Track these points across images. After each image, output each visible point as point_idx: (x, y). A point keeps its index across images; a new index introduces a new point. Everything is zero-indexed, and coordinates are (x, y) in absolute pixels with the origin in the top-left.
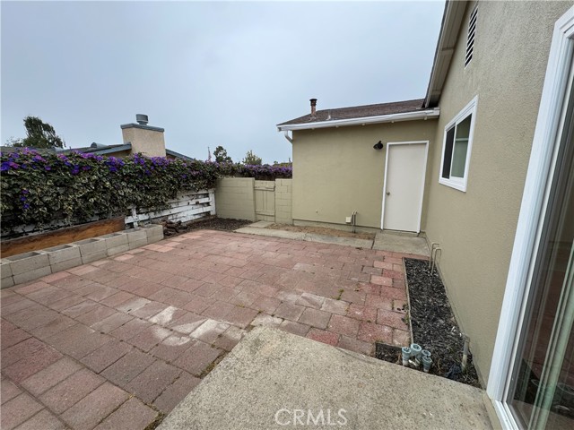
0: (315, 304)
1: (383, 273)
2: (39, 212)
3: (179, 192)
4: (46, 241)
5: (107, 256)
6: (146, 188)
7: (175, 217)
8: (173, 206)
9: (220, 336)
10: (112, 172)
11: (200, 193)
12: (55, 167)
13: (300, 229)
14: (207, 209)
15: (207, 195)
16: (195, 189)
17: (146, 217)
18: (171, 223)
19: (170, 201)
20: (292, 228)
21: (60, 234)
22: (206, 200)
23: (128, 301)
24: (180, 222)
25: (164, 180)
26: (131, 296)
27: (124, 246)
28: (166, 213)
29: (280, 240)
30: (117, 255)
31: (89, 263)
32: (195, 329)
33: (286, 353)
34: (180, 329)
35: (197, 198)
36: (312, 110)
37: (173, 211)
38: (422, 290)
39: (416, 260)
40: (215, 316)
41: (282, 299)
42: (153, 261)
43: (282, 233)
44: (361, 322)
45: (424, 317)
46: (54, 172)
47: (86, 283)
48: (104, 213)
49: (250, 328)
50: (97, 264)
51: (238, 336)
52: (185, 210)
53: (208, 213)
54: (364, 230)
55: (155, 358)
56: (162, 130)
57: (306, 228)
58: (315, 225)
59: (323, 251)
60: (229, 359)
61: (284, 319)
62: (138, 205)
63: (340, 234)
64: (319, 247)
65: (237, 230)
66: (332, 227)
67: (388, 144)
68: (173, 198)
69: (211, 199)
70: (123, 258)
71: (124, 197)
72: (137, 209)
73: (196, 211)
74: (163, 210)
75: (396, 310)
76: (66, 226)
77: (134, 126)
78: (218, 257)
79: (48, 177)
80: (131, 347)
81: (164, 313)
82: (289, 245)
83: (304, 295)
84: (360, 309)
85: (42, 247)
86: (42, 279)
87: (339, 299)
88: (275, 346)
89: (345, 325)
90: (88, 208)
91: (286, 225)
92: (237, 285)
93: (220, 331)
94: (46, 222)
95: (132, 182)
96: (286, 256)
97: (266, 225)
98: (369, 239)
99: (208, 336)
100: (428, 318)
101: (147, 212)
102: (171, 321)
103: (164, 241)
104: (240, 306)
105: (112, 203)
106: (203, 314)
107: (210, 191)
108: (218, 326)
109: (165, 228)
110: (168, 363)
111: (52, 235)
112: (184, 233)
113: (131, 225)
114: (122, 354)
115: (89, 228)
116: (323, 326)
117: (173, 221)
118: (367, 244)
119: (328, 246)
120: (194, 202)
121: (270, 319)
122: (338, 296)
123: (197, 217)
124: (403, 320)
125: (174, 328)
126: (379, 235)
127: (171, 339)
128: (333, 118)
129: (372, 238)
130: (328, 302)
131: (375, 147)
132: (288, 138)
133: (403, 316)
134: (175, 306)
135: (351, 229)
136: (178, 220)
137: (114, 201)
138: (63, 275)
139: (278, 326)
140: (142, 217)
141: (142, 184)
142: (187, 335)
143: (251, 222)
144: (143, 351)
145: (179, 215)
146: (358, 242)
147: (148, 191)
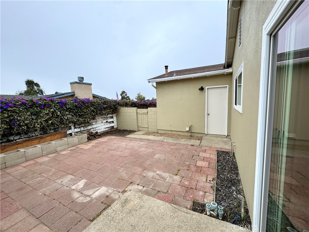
0: (163, 178)
1: (204, 159)
2: (22, 128)
3: (97, 116)
4: (24, 144)
5: (56, 152)
6: (79, 115)
7: (94, 129)
8: (94, 123)
9: (107, 197)
10: (61, 107)
11: (108, 116)
12: (32, 105)
13: (161, 135)
14: (112, 125)
15: (112, 117)
16: (105, 114)
17: (79, 130)
18: (92, 133)
19: (92, 121)
20: (157, 134)
21: (32, 140)
22: (112, 120)
23: (62, 176)
24: (97, 132)
25: (89, 110)
26: (65, 174)
27: (65, 146)
28: (90, 127)
29: (150, 141)
30: (61, 151)
31: (46, 155)
32: (94, 193)
33: (141, 207)
34: (86, 192)
35: (107, 119)
36: (166, 71)
37: (94, 126)
38: (225, 169)
39: (224, 152)
40: (107, 185)
41: (145, 175)
42: (80, 154)
43: (151, 137)
44: (188, 189)
45: (224, 185)
46: (31, 108)
47: (43, 166)
48: (56, 128)
49: (124, 192)
50: (50, 156)
51: (117, 197)
52: (100, 126)
53: (113, 127)
54: (197, 135)
55: (70, 210)
56: (91, 84)
57: (164, 134)
58: (170, 132)
59: (172, 147)
60: (109, 211)
61: (144, 187)
62: (75, 124)
63: (183, 137)
64: (170, 144)
65: (127, 136)
66: (179, 133)
67: (206, 87)
68: (94, 120)
69: (115, 119)
70: (64, 153)
71: (67, 119)
72: (74, 126)
73: (106, 126)
74: (88, 126)
75: (208, 181)
76: (36, 136)
77: (76, 83)
78: (114, 151)
79: (28, 111)
80: (58, 203)
81: (79, 183)
82: (154, 144)
83: (157, 172)
84: (188, 181)
85: (23, 147)
86: (20, 165)
87: (176, 175)
88: (135, 203)
89: (178, 190)
90: (48, 126)
91: (154, 133)
92: (122, 167)
93: (108, 194)
94: (26, 134)
95: (72, 112)
96: (151, 150)
97: (143, 133)
98: (199, 140)
99: (100, 197)
100: (226, 186)
101: (80, 127)
102: (82, 188)
103: (87, 143)
104: (121, 179)
105: (61, 123)
106: (100, 184)
107: (114, 115)
108: (107, 191)
109: (88, 136)
110: (76, 212)
111: (28, 141)
112: (99, 138)
113: (71, 134)
114: (53, 207)
115: (48, 136)
116: (165, 191)
117: (93, 132)
118: (197, 142)
119: (175, 144)
120: (105, 121)
121: (136, 186)
122: (176, 173)
123: (107, 129)
124: (211, 187)
125: (83, 192)
126: (205, 137)
127: (81, 198)
128: (177, 75)
129: (200, 139)
130: (170, 177)
131: (199, 89)
132: (153, 86)
133: (212, 185)
134: (86, 179)
135: (189, 134)
136: (96, 131)
137: (62, 122)
138: (32, 162)
139: (140, 191)
140: (76, 130)
141: (77, 113)
142: (89, 196)
143: (135, 131)
144: (64, 206)
145: (97, 129)
146: (193, 142)
147: (80, 116)
